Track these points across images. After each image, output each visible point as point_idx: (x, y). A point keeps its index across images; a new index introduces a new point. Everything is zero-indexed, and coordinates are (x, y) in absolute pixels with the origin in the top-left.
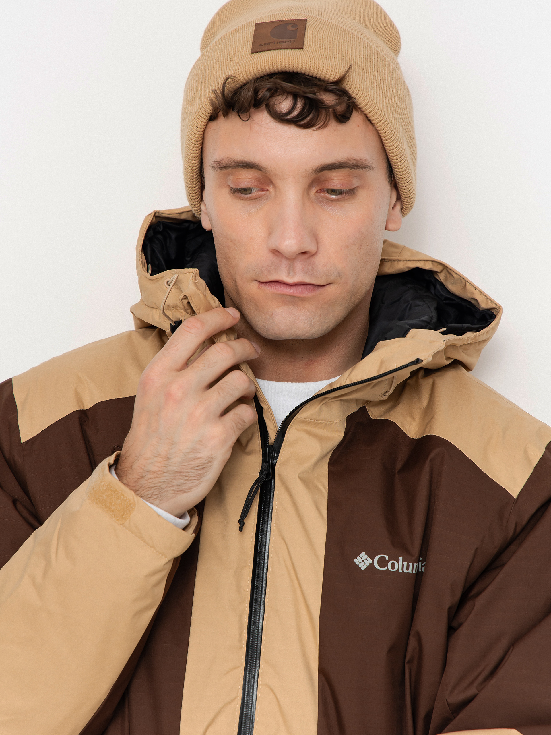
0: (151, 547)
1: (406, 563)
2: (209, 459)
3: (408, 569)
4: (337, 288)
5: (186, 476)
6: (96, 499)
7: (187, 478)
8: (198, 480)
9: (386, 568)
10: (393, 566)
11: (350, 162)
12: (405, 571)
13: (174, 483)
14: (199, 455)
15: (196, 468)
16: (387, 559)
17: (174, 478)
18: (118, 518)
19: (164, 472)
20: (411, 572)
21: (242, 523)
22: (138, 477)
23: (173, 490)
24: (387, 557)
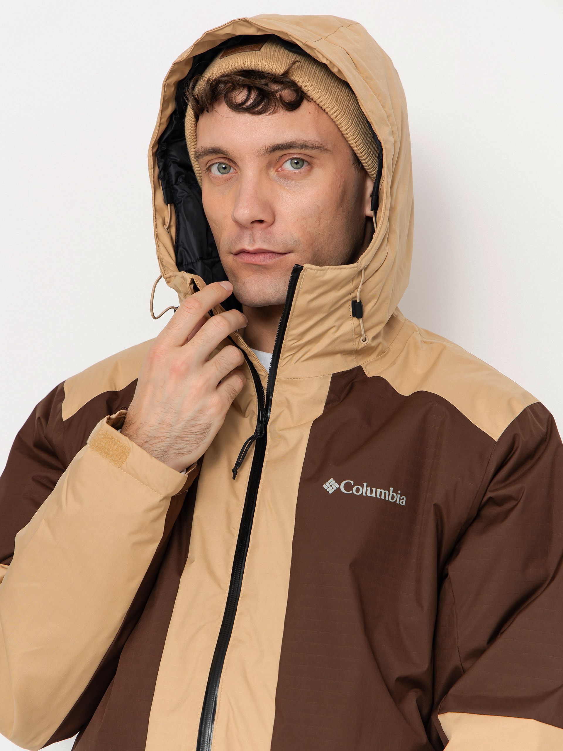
0: (147, 485)
1: (370, 488)
2: (208, 426)
3: (371, 493)
4: (298, 256)
5: (187, 441)
6: (96, 447)
7: (187, 442)
8: (198, 444)
9: (351, 492)
10: (358, 490)
11: (299, 143)
12: (369, 495)
13: (176, 447)
14: (199, 422)
15: (196, 434)
16: (353, 484)
17: (176, 442)
18: (116, 462)
19: (167, 438)
20: (375, 496)
21: (235, 472)
22: (142, 442)
23: (174, 453)
24: (352, 483)
